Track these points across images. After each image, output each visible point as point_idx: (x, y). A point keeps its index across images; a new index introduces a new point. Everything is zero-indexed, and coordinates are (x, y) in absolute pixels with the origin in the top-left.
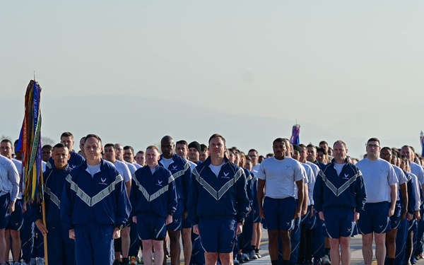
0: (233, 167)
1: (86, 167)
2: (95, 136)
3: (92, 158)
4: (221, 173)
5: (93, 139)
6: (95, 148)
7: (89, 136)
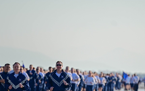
0: (65, 73)
1: (14, 74)
2: (18, 63)
3: (17, 71)
4: (61, 76)
5: (17, 64)
6: (18, 67)
7: (16, 63)
